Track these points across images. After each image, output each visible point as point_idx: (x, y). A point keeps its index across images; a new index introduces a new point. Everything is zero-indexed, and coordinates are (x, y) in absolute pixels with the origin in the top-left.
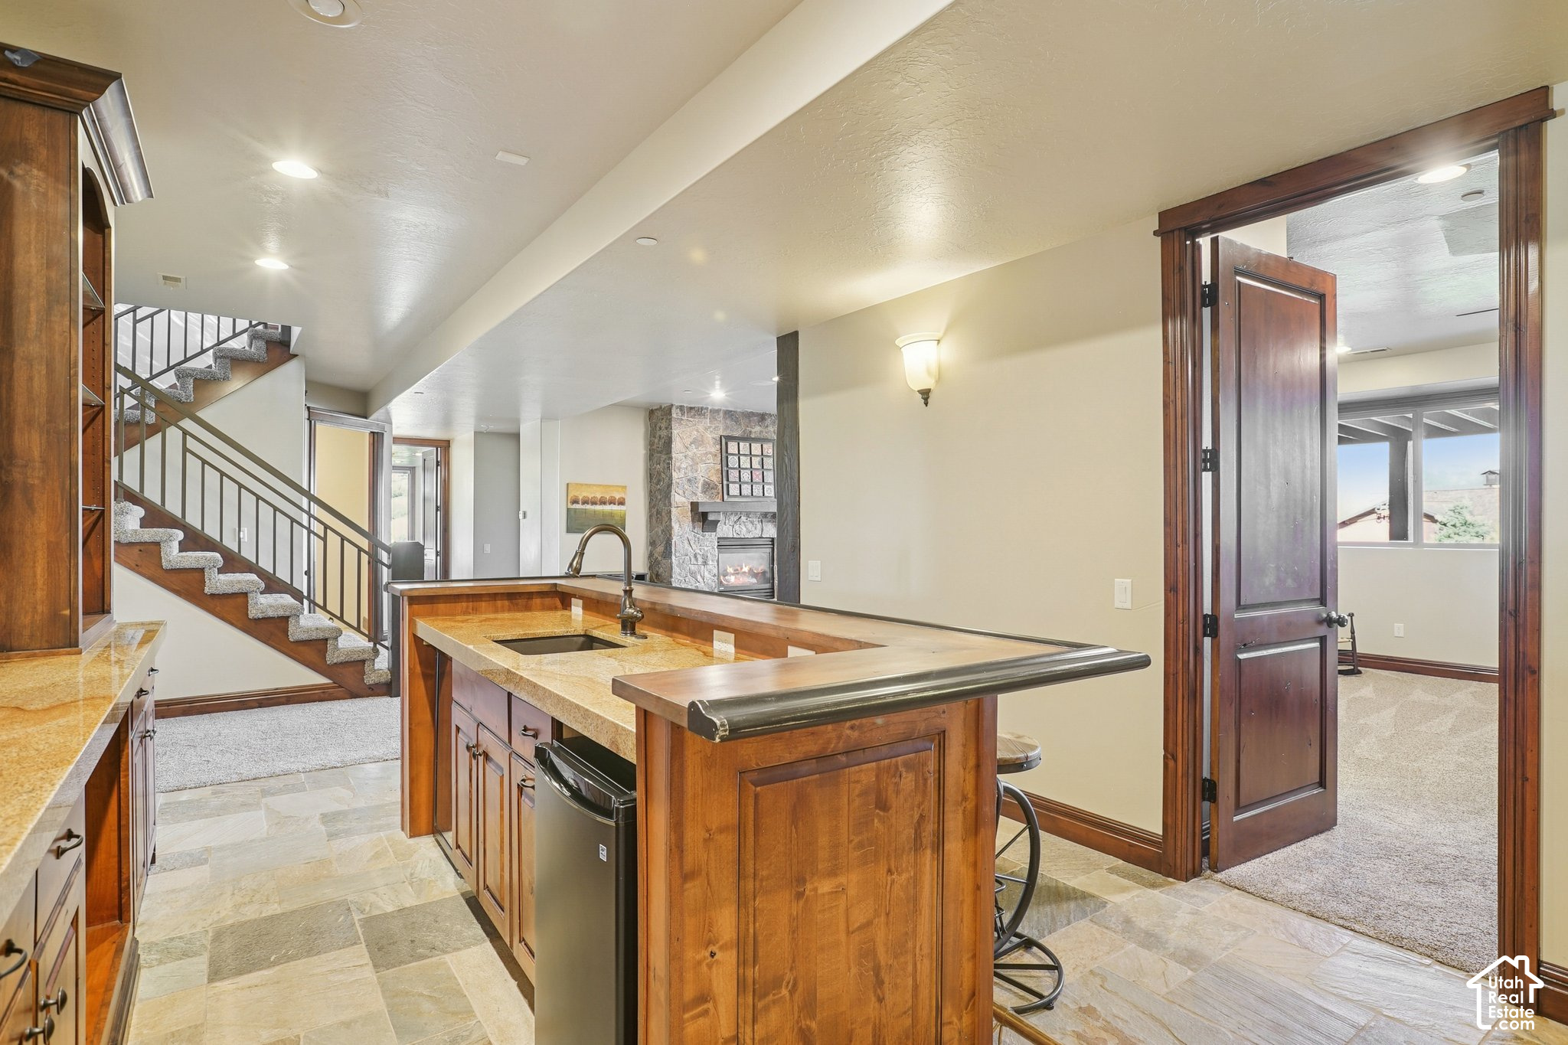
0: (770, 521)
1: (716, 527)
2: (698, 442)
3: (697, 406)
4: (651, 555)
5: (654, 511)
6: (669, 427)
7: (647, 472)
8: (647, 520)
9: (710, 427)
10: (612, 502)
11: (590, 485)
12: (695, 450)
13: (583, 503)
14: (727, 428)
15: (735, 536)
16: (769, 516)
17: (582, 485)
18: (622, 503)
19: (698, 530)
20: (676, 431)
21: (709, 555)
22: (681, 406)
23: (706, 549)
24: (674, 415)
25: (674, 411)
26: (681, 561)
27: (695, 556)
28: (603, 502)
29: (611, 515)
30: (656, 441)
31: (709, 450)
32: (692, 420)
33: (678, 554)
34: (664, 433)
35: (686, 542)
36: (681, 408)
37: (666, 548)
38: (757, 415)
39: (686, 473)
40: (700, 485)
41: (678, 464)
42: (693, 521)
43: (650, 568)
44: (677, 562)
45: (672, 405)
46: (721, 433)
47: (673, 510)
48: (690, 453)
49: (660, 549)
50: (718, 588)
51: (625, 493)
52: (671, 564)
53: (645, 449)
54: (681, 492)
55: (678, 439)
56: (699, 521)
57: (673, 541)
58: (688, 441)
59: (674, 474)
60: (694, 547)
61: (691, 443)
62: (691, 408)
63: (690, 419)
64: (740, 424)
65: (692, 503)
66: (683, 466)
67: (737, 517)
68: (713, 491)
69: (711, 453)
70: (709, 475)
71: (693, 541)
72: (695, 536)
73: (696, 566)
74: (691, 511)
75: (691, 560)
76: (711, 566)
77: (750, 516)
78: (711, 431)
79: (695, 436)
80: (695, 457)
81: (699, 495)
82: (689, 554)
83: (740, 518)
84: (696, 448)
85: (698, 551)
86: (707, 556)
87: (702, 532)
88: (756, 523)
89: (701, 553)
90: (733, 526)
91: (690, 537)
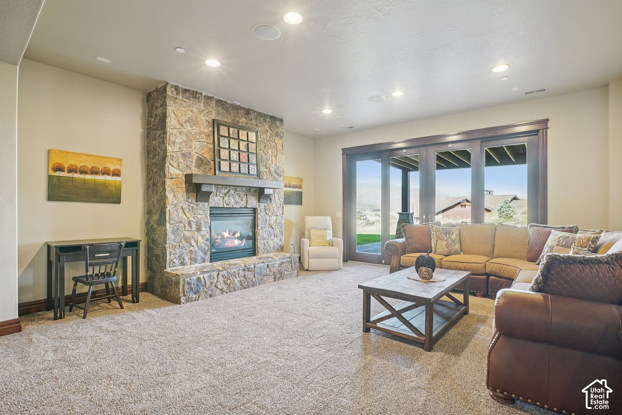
0: (252, 195)
1: (209, 198)
2: (192, 121)
3: (191, 89)
4: (148, 223)
5: (151, 183)
6: (164, 105)
7: (144, 148)
8: (144, 192)
9: (203, 111)
10: (105, 172)
11: (78, 154)
12: (190, 128)
13: (70, 171)
14: (218, 114)
15: (225, 206)
16: (253, 190)
17: (68, 153)
18: (117, 174)
19: (192, 200)
20: (170, 108)
21: (202, 222)
22: (176, 86)
23: (199, 216)
24: (169, 93)
25: (168, 88)
26: (175, 228)
27: (189, 223)
28: (94, 172)
29: (105, 185)
30: (153, 119)
31: (202, 129)
32: (187, 101)
33: (172, 222)
34: (159, 112)
35: (180, 211)
36: (176, 88)
37: (161, 216)
38: (244, 109)
39: (180, 148)
40: (194, 160)
41: (172, 139)
42: (187, 192)
43: (147, 234)
44: (172, 229)
45: (167, 83)
46: (213, 116)
47: (168, 181)
48: (184, 130)
49: (156, 217)
50: (211, 250)
51: (121, 165)
52: (165, 231)
53: (143, 127)
54: (175, 165)
55: (173, 115)
56: (193, 192)
57: (168, 209)
58: (183, 119)
59: (169, 148)
60: (188, 215)
61: (186, 122)
62: (186, 90)
63: (185, 100)
64: (229, 113)
65: (186, 175)
66: (178, 141)
67: (226, 191)
68: (206, 166)
69: (204, 133)
70: (202, 152)
71: (188, 210)
72: (189, 206)
73: (190, 232)
74: (186, 183)
75: (185, 227)
76: (204, 232)
77: (238, 190)
78: (205, 115)
79: (190, 116)
80: (189, 135)
81: (193, 168)
82: (183, 222)
83: (229, 191)
84: (191, 127)
85: (192, 219)
86: (201, 224)
87: (196, 202)
88: (242, 196)
89: (194, 220)
90: (223, 198)
91: (184, 207)
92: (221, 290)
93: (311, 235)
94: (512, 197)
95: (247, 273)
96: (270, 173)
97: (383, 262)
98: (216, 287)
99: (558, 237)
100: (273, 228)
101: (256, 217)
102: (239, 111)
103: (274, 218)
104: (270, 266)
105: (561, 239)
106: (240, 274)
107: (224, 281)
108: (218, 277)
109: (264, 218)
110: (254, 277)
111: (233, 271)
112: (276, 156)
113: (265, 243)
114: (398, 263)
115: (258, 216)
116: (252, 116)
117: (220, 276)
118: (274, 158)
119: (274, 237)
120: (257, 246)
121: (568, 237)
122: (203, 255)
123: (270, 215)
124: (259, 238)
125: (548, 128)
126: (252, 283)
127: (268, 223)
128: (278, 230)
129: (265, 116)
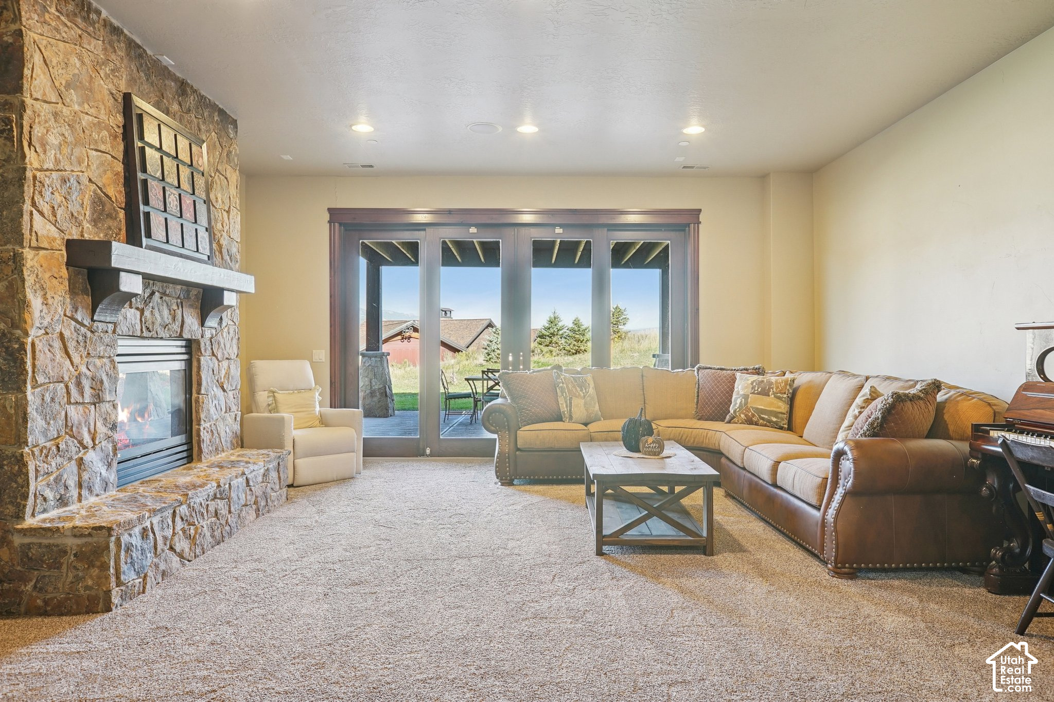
0: (191, 306)
1: (119, 311)
2: (81, 88)
9: (104, 64)
12: (76, 107)
14: (132, 80)
15: (145, 334)
16: (194, 292)
19: (83, 315)
20: (33, 36)
21: (105, 378)
23: (98, 362)
26: (48, 398)
27: (79, 384)
31: (102, 116)
32: (69, 24)
33: (38, 380)
35: (57, 346)
38: (175, 78)
39: (59, 161)
40: (87, 202)
41: (38, 130)
42: (73, 291)
44: (39, 401)
46: (123, 83)
47: (32, 257)
48: (66, 111)
52: (25, 405)
54: (47, 209)
55: (38, 59)
56: (84, 292)
57: (30, 341)
58: (62, 76)
59: (33, 157)
60: (76, 359)
61: (68, 86)
63: (64, 19)
65: (70, 245)
66: (53, 138)
67: (147, 293)
68: (110, 222)
69: (107, 128)
70: (104, 180)
71: (74, 343)
72: (76, 330)
73: (80, 408)
74: (68, 264)
75: (68, 393)
76: (107, 405)
77: (167, 292)
78: (107, 76)
79: (76, 71)
80: (77, 126)
81: (87, 225)
82: (66, 379)
83: (153, 293)
84: (79, 105)
85: (83, 369)
86: (102, 382)
87: (92, 320)
88: (175, 307)
89: (88, 373)
90: (142, 312)
91: (67, 334)
92: (181, 556)
93: (279, 405)
94: (486, 323)
95: (221, 504)
96: (221, 252)
97: (428, 451)
98: (172, 548)
99: (750, 382)
100: (224, 391)
101: (195, 364)
102: (167, 82)
103: (225, 364)
104: (251, 483)
105: (754, 384)
106: (210, 508)
107: (183, 530)
108: (174, 521)
109: (211, 365)
110: (230, 512)
111: (198, 501)
112: (228, 212)
113: (213, 428)
114: (512, 445)
115: (199, 361)
116: (191, 101)
117: (178, 519)
118: (225, 214)
119: (226, 412)
120: (199, 436)
121: (763, 381)
122: (104, 472)
123: (219, 357)
124: (202, 416)
125: (700, 222)
126: (227, 528)
127: (216, 378)
128: (231, 394)
129: (213, 107)
